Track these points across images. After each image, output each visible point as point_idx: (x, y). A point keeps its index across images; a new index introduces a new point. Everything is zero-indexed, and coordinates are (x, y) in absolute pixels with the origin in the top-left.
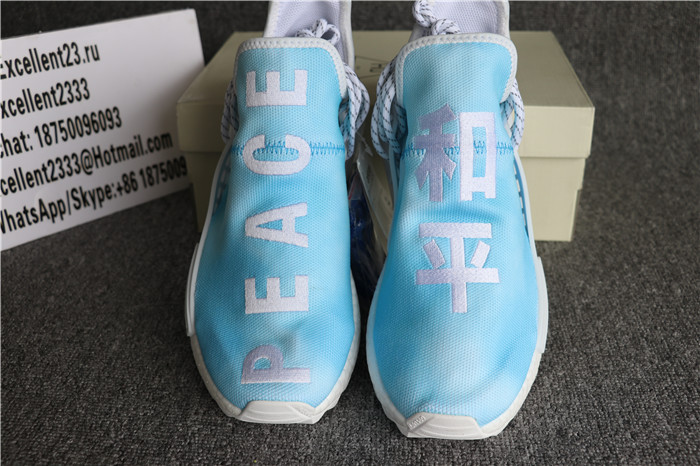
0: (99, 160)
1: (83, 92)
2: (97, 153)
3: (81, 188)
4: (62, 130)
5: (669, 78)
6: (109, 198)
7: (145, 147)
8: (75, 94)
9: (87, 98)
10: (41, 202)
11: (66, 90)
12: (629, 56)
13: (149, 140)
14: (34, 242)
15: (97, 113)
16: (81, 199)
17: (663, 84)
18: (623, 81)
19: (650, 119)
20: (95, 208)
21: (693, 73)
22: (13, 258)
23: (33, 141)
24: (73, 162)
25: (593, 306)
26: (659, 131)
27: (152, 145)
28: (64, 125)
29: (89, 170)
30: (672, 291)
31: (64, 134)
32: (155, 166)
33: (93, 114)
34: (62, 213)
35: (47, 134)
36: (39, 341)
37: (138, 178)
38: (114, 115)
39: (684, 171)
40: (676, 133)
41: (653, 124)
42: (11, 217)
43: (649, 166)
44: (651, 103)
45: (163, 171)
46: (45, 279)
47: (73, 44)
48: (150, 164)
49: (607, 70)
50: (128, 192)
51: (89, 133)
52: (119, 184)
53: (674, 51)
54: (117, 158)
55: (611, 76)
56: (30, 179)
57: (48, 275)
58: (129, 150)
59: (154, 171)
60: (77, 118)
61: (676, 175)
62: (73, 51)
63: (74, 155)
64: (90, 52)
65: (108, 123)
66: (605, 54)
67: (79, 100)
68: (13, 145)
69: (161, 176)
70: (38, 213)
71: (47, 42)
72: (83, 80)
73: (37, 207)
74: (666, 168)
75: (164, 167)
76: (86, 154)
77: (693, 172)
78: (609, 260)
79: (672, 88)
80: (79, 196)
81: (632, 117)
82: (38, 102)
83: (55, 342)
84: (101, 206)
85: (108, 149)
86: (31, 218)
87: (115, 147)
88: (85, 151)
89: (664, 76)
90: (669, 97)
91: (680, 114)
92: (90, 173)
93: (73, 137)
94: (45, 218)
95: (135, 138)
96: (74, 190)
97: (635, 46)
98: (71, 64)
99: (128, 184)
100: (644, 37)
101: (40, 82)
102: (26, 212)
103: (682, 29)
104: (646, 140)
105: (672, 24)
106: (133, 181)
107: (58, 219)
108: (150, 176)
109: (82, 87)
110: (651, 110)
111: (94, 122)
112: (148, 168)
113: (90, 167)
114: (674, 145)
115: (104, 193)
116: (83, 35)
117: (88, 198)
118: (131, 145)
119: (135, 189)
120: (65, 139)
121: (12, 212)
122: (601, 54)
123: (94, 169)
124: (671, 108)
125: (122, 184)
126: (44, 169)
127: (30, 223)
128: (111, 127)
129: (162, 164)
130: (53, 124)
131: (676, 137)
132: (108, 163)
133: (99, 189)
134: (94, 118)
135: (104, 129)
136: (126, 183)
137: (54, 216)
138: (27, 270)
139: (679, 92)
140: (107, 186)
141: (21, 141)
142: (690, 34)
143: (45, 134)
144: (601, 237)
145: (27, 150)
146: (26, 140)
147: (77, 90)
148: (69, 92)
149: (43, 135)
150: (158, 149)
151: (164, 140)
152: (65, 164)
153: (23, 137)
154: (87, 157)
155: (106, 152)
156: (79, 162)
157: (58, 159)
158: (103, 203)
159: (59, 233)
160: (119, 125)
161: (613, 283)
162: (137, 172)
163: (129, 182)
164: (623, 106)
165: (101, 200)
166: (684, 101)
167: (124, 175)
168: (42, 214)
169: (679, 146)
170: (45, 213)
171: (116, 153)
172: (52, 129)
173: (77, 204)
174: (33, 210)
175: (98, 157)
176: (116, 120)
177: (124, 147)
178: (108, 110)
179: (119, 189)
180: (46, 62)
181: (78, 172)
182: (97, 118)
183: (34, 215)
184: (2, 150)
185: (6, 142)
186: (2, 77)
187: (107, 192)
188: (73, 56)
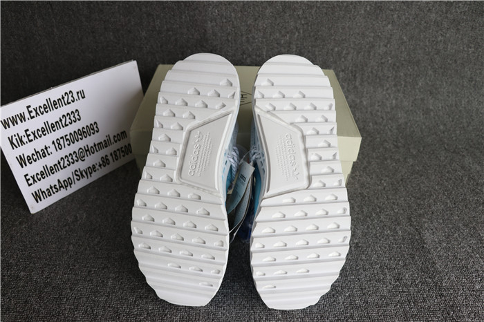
0: (88, 152)
1: (77, 117)
2: (87, 148)
3: (79, 169)
4: (67, 140)
5: (387, 89)
6: (95, 171)
7: (112, 140)
8: (73, 119)
9: (79, 120)
10: (59, 181)
11: (68, 118)
12: (369, 77)
13: (114, 136)
14: (56, 202)
15: (85, 127)
16: (80, 175)
17: (385, 92)
18: (365, 90)
19: (378, 111)
20: (88, 178)
21: (399, 87)
22: (47, 215)
23: (52, 149)
24: (74, 156)
25: (360, 245)
26: (382, 118)
27: (116, 139)
28: (68, 137)
30: (397, 233)
31: (68, 142)
32: (118, 150)
33: (83, 128)
34: (71, 184)
35: (59, 144)
36: (68, 280)
37: (110, 158)
38: (95, 126)
39: (395, 144)
40: (390, 119)
41: (379, 114)
42: (44, 192)
43: (378, 139)
44: (379, 102)
45: (123, 151)
46: (66, 231)
47: (70, 92)
48: (116, 150)
49: (357, 84)
50: (104, 166)
51: (81, 139)
52: (99, 163)
53: (390, 75)
54: (98, 149)
55: (359, 87)
56: (52, 170)
57: (67, 227)
58: (104, 144)
59: (118, 152)
60: (75, 132)
61: (392, 146)
62: (70, 96)
63: (75, 152)
64: (79, 94)
65: (92, 131)
66: (357, 75)
67: (75, 122)
68: (41, 153)
69: (122, 154)
70: (58, 187)
71: (55, 93)
72: (77, 110)
73: (57, 184)
74: (387, 142)
75: (123, 149)
76: (81, 150)
77: (400, 144)
78: (365, 210)
79: (389, 94)
80: (79, 173)
81: (369, 109)
82: (53, 127)
83: (77, 280)
84: (91, 176)
85: (93, 145)
86: (54, 190)
87: (96, 143)
88: (81, 149)
89: (385, 88)
90: (387, 99)
91: (392, 109)
92: (84, 160)
93: (73, 143)
94: (62, 189)
95: (107, 137)
96: (76, 171)
97: (372, 72)
98: (70, 103)
99: (105, 161)
100: (376, 68)
101: (53, 116)
102: (51, 187)
103: (394, 65)
104: (376, 123)
105: (390, 62)
106: (107, 160)
107: (69, 188)
108: (116, 155)
109: (76, 114)
110: (379, 106)
111: (84, 132)
112: (115, 151)
113: (84, 157)
114: (389, 126)
115: (92, 169)
116: (74, 86)
117: (84, 173)
118: (105, 141)
119: (108, 164)
120: (69, 145)
121: (44, 189)
122: (355, 75)
123: (86, 158)
124: (388, 105)
125: (101, 163)
126: (59, 163)
127: (54, 193)
128: (93, 134)
129: (122, 148)
130: (62, 138)
131: (390, 121)
132: (93, 153)
133: (89, 168)
135: (90, 135)
136: (103, 162)
137: (66, 187)
138: (55, 225)
139: (392, 97)
140: (93, 165)
141: (45, 151)
142: (398, 67)
143: (58, 144)
144: (360, 193)
145: (49, 154)
146: (48, 149)
147: (74, 117)
148: (70, 119)
149: (57, 145)
150: (119, 140)
151: (123, 135)
152: (70, 158)
153: (46, 148)
154: (81, 152)
155: (92, 147)
156: (78, 156)
157: (66, 156)
159: (70, 195)
160: (97, 132)
161: (368, 227)
162: (109, 155)
164: (365, 103)
165: (91, 173)
166: (394, 101)
167: (102, 158)
168: (60, 187)
169: (392, 127)
170: (62, 186)
171: (97, 147)
172: (61, 140)
173: (78, 178)
174: (55, 185)
175: (88, 150)
176: (96, 129)
177: (101, 143)
178: (91, 124)
179: (100, 165)
180: (55, 104)
181: (77, 161)
182: (85, 130)
183: (56, 188)
184: (35, 157)
185: (37, 152)
186: (32, 117)
187: (94, 168)
188: (70, 99)
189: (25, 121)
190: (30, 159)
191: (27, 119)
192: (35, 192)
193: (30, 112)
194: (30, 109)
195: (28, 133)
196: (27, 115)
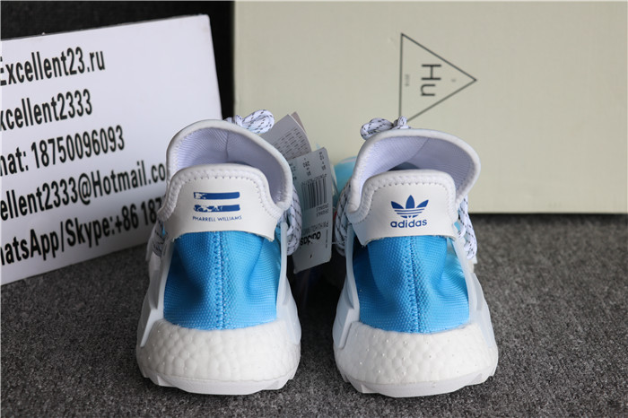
0: (97, 188)
1: (86, 106)
2: (96, 179)
3: (76, 220)
4: (61, 148)
6: (107, 234)
7: (149, 176)
8: (77, 107)
9: (89, 113)
10: (32, 232)
11: (67, 102)
13: (154, 167)
15: (98, 131)
16: (75, 232)
20: (90, 246)
23: (28, 160)
24: (70, 187)
27: (156, 174)
28: (63, 143)
29: (86, 199)
31: (62, 154)
32: (158, 200)
33: (94, 132)
34: (55, 249)
35: (44, 153)
37: (139, 212)
38: (117, 135)
47: (78, 49)
48: (153, 197)
50: (127, 229)
51: (89, 155)
52: (118, 217)
54: (117, 187)
56: (23, 205)
58: (131, 178)
59: (157, 206)
60: (77, 135)
62: (77, 57)
63: (71, 180)
64: (95, 59)
65: (111, 144)
67: (81, 114)
68: (8, 163)
70: (28, 246)
71: (51, 45)
72: (86, 91)
73: (28, 240)
76: (84, 179)
80: (74, 229)
82: (38, 114)
84: (97, 244)
85: (109, 176)
86: (21, 252)
87: (116, 173)
88: (84, 175)
92: (87, 203)
93: (72, 159)
94: (36, 253)
95: (138, 163)
96: (69, 222)
98: (75, 72)
99: (128, 219)
101: (41, 91)
102: (16, 244)
106: (134, 215)
107: (49, 255)
109: (84, 99)
111: (95, 141)
112: (151, 201)
113: (89, 195)
115: (101, 228)
116: (88, 40)
117: (84, 232)
118: (133, 172)
119: (136, 226)
120: (63, 161)
123: (92, 198)
125: (121, 219)
126: (39, 194)
127: (19, 259)
128: (113, 150)
130: (51, 141)
132: (108, 193)
133: (96, 223)
134: (95, 137)
135: (105, 151)
136: (126, 218)
137: (46, 251)
140: (105, 220)
141: (16, 159)
143: (42, 153)
145: (22, 170)
146: (22, 157)
147: (79, 103)
148: (71, 104)
149: (40, 154)
150: (162, 179)
152: (61, 190)
153: (18, 154)
154: (85, 183)
155: (106, 178)
156: (77, 189)
157: (54, 183)
158: (99, 240)
160: (121, 148)
162: (138, 206)
163: (129, 217)
165: (98, 237)
167: (125, 208)
168: (35, 248)
171: (116, 180)
172: (50, 146)
173: (72, 240)
175: (98, 183)
176: (118, 141)
177: (126, 174)
178: (110, 129)
179: (118, 224)
181: (74, 201)
182: (98, 138)
183: (24, 249)
186: (2, 83)
187: (105, 227)
188: (77, 64)
193: (1, 71)
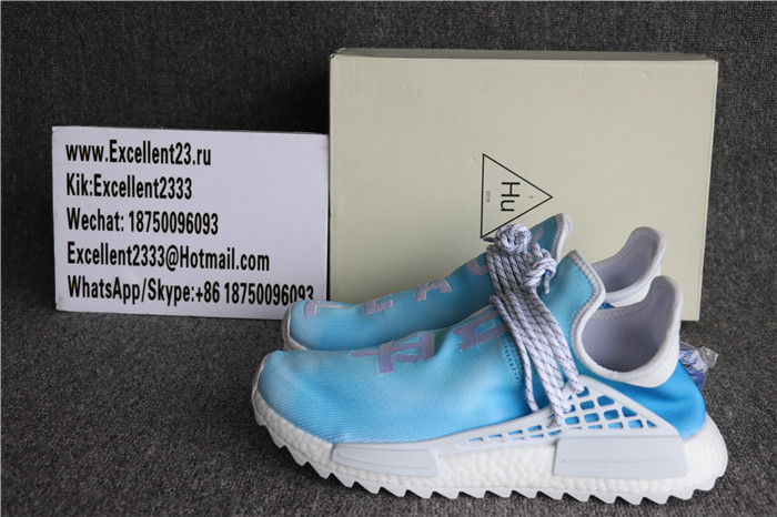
1: (185, 191)
3: (159, 280)
4: (156, 221)
6: (187, 300)
7: (237, 262)
8: (177, 191)
9: (187, 197)
10: (117, 280)
11: (169, 185)
13: (244, 256)
15: (194, 214)
16: (157, 291)
20: (169, 304)
23: (125, 223)
24: (158, 254)
27: (246, 262)
28: (159, 217)
29: (172, 266)
31: (156, 225)
32: (244, 285)
33: (190, 214)
34: (135, 298)
35: (140, 221)
37: (222, 290)
38: (212, 221)
42: (87, 284)
45: (251, 292)
47: (187, 145)
48: (239, 281)
50: (207, 300)
51: (181, 232)
52: (199, 289)
54: (204, 264)
56: (114, 257)
58: (219, 259)
59: (242, 289)
60: (173, 213)
62: (185, 151)
63: (161, 247)
64: (202, 155)
65: (204, 227)
67: (180, 197)
68: (106, 221)
69: (248, 297)
70: (112, 289)
71: (162, 138)
72: (188, 180)
73: (113, 283)
75: (254, 289)
76: (173, 250)
80: (156, 287)
82: (141, 189)
84: (175, 304)
85: (197, 253)
86: (105, 292)
87: (205, 252)
88: (173, 247)
92: (173, 270)
93: (165, 231)
94: (117, 296)
95: (229, 250)
96: (152, 280)
98: (181, 163)
99: (209, 293)
101: (146, 172)
102: (102, 284)
106: (215, 291)
107: (130, 301)
108: (236, 292)
109: (185, 186)
111: (189, 222)
112: (236, 284)
113: (175, 263)
115: (182, 293)
116: (199, 139)
117: (164, 292)
118: (222, 255)
119: (216, 301)
120: (156, 231)
121: (90, 281)
123: (178, 267)
125: (203, 291)
126: (129, 252)
127: (102, 297)
128: (206, 233)
129: (252, 285)
130: (148, 213)
132: (194, 266)
133: (177, 288)
134: (190, 218)
135: (198, 232)
136: (208, 291)
137: (126, 297)
140: (186, 288)
141: (114, 220)
143: (138, 220)
145: (118, 230)
146: (120, 221)
147: (180, 188)
148: (172, 188)
149: (136, 221)
150: (251, 268)
151: (262, 262)
152: (150, 253)
153: (117, 217)
154: (173, 253)
155: (194, 254)
156: (165, 256)
157: (144, 247)
158: (178, 303)
160: (214, 233)
162: (222, 284)
163: (211, 291)
165: (177, 299)
167: (208, 283)
168: (116, 292)
170: (119, 292)
171: (204, 258)
172: (146, 217)
173: (152, 295)
175: (185, 257)
176: (212, 226)
177: (215, 255)
178: (206, 215)
179: (199, 295)
180: (156, 155)
181: (161, 265)
182: (192, 219)
183: (108, 290)
184: (95, 223)
185: (101, 217)
186: (113, 160)
187: (185, 294)
188: (184, 156)
189: (100, 160)
190: (87, 222)
191: (104, 159)
192: (74, 277)
193: (113, 151)
194: (114, 146)
195: (99, 180)
196: (106, 154)
